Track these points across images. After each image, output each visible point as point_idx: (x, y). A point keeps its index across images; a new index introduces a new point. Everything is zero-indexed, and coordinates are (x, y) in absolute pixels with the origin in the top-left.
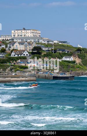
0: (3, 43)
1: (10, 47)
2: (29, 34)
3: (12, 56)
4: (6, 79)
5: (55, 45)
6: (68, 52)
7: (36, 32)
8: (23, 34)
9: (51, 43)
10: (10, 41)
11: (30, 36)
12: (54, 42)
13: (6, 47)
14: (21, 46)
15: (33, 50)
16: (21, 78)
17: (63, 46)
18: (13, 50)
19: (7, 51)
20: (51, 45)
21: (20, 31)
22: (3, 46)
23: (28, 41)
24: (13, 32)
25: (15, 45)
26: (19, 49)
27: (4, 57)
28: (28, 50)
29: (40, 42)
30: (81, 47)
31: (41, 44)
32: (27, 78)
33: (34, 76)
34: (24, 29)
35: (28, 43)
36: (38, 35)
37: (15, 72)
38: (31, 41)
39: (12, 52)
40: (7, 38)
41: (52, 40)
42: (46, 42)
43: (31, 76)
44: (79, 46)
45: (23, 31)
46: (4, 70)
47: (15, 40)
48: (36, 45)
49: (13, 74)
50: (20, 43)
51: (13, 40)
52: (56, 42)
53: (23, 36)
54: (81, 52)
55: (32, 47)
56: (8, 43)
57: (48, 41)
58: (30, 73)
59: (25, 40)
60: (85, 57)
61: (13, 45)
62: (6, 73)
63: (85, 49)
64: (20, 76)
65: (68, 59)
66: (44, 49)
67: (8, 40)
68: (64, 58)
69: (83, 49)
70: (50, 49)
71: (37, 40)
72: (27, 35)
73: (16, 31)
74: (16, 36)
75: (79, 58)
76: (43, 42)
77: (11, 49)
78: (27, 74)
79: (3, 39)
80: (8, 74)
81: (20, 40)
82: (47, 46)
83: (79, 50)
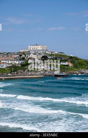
0: (23, 53)
1: (28, 56)
2: (39, 48)
3: (29, 62)
4: (25, 76)
5: (56, 55)
6: (64, 59)
7: (43, 46)
8: (36, 48)
9: (54, 53)
10: (28, 52)
11: (40, 49)
12: (55, 53)
13: (25, 56)
14: (35, 55)
15: (42, 58)
16: (35, 76)
17: (61, 55)
18: (30, 58)
19: (26, 59)
20: (53, 55)
21: (34, 46)
22: (23, 56)
23: (39, 52)
24: (29, 46)
25: (31, 55)
26: (33, 58)
27: (24, 63)
28: (39, 58)
29: (46, 53)
30: (73, 56)
31: (47, 54)
32: (38, 76)
33: (43, 74)
34: (36, 45)
35: (39, 53)
36: (45, 49)
37: (31, 72)
38: (41, 52)
39: (29, 59)
40: (25, 51)
41: (54, 52)
42: (50, 53)
43: (41, 74)
44: (71, 55)
45: (36, 46)
46: (24, 71)
47: (31, 52)
48: (44, 55)
49: (30, 74)
50: (33, 54)
51: (29, 51)
52: (56, 53)
53: (36, 49)
54: (73, 59)
55: (41, 56)
56: (26, 54)
57: (51, 53)
58: (40, 73)
59: (37, 52)
60: (75, 62)
61: (29, 55)
62: (25, 73)
63: (75, 57)
64: (34, 74)
65: (64, 64)
66: (49, 57)
67: (26, 52)
68: (61, 63)
69: (74, 57)
70: (53, 57)
71: (44, 52)
72: (38, 48)
73: (31, 46)
74: (31, 49)
75: (71, 63)
76: (48, 53)
77: (28, 57)
78: (38, 73)
79: (23, 51)
80: (26, 73)
81: (34, 52)
82: (51, 55)
83: (71, 58)
